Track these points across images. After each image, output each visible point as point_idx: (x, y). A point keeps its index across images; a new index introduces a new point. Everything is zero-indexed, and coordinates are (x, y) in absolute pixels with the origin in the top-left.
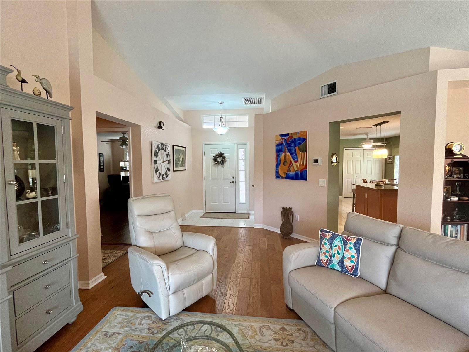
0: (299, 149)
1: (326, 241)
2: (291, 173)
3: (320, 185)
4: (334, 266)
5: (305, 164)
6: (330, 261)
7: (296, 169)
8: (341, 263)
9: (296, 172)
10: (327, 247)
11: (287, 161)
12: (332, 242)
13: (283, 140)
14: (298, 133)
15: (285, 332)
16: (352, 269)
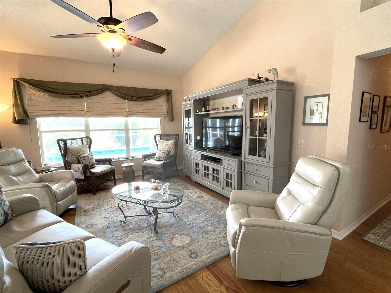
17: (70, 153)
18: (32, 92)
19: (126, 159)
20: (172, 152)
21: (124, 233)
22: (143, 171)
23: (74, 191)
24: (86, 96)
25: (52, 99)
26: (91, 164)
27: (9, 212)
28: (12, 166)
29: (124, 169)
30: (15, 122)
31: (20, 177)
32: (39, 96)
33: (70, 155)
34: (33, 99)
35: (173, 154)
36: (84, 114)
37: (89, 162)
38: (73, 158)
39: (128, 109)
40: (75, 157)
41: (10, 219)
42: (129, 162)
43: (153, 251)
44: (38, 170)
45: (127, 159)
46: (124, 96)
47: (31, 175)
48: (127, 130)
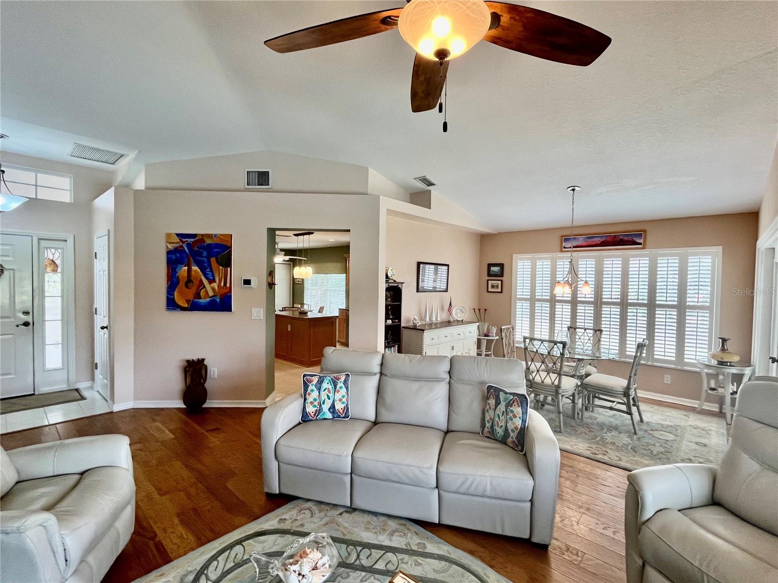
0: (217, 262)
1: (314, 388)
2: (201, 301)
3: (253, 318)
4: (324, 415)
5: (228, 285)
6: (319, 411)
7: (211, 294)
8: (332, 408)
9: (211, 299)
10: (315, 394)
11: (194, 280)
12: (320, 387)
13: (185, 244)
14: (215, 235)
15: (287, 522)
16: (343, 411)
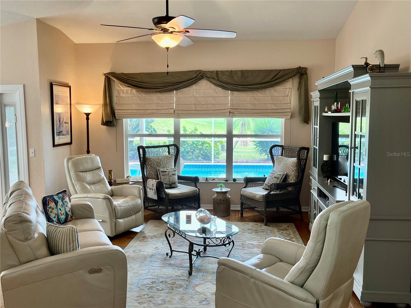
17: (149, 165)
18: (121, 88)
19: (224, 182)
20: (291, 178)
21: (161, 266)
22: (242, 204)
23: (139, 212)
24: (177, 89)
25: (139, 95)
26: (171, 183)
27: (69, 213)
28: (88, 174)
29: (216, 195)
30: (103, 124)
31: (93, 186)
32: (127, 93)
33: (149, 168)
34: (121, 96)
35: (293, 182)
36: (172, 114)
37: (168, 180)
38: (151, 172)
39: (230, 104)
40: (154, 171)
41: (70, 220)
42: (223, 185)
43: (171, 287)
44: (117, 182)
45: (226, 181)
46: (224, 85)
47: (103, 186)
48: (230, 136)
